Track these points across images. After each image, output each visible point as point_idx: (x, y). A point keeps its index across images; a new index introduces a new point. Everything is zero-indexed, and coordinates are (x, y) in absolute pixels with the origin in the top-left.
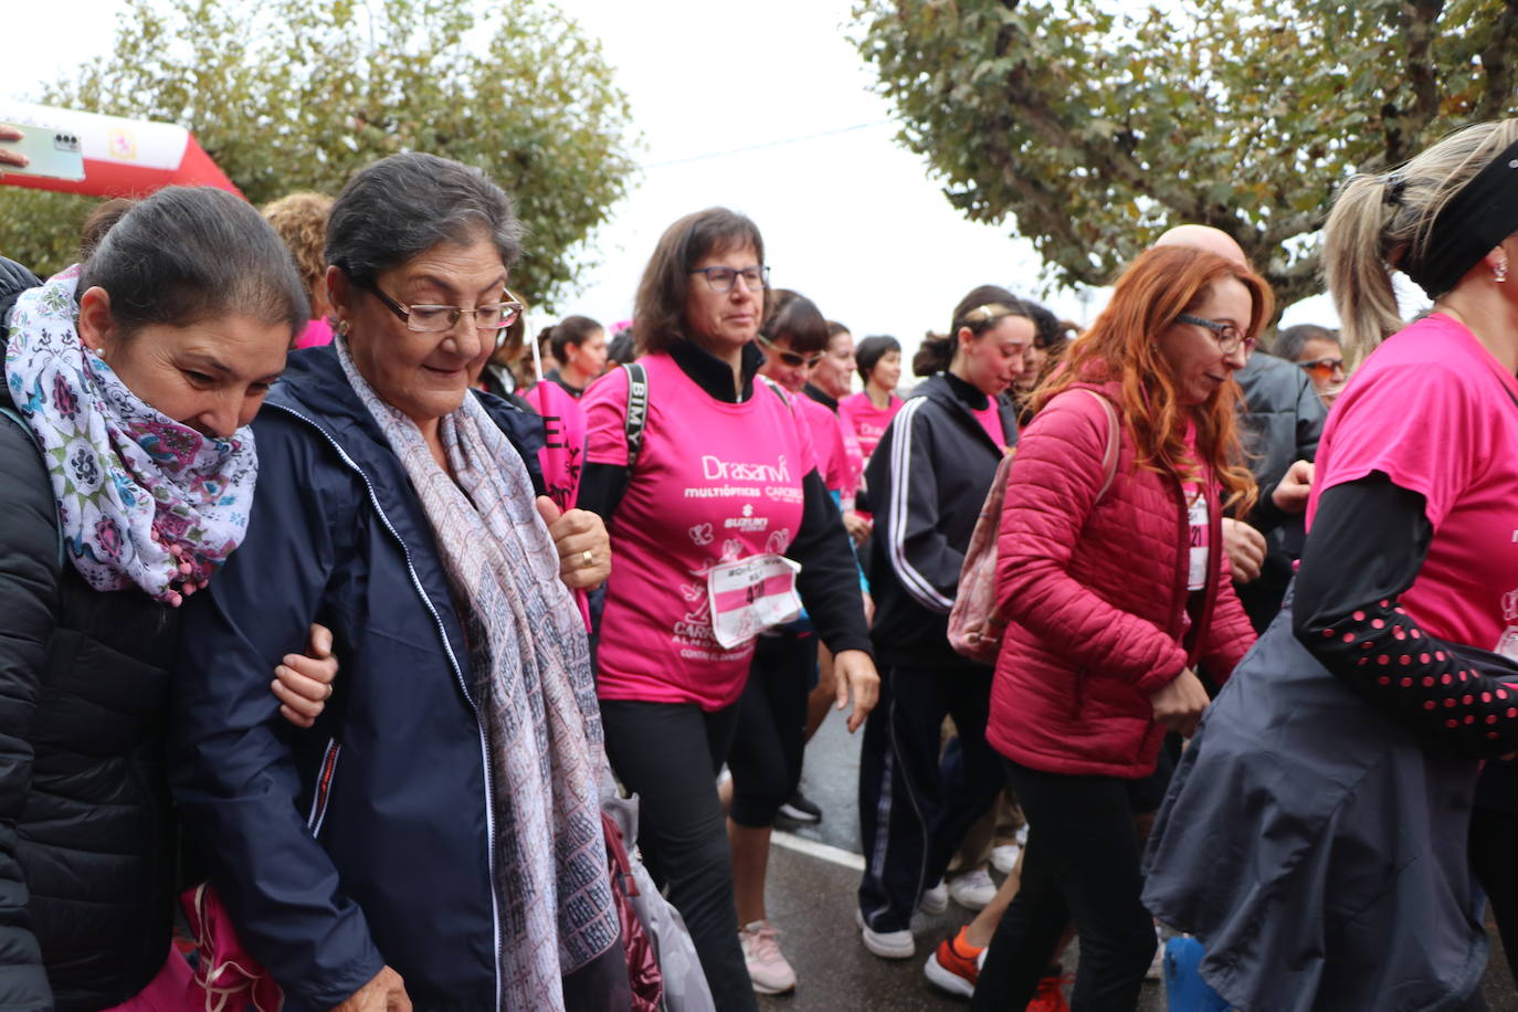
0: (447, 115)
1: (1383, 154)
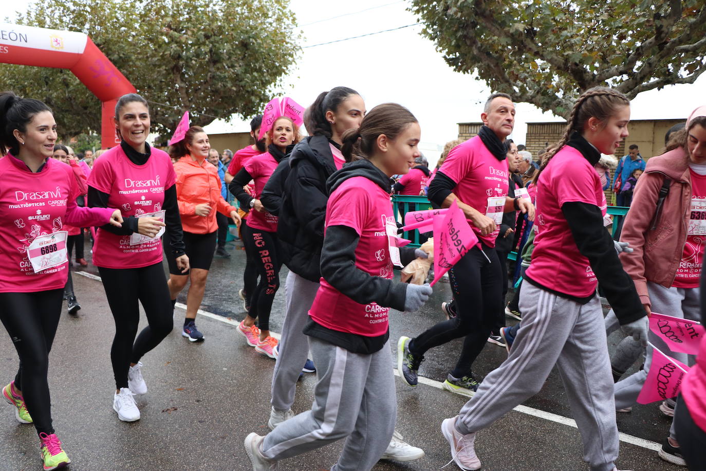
0: (209, 25)
1: (654, 37)
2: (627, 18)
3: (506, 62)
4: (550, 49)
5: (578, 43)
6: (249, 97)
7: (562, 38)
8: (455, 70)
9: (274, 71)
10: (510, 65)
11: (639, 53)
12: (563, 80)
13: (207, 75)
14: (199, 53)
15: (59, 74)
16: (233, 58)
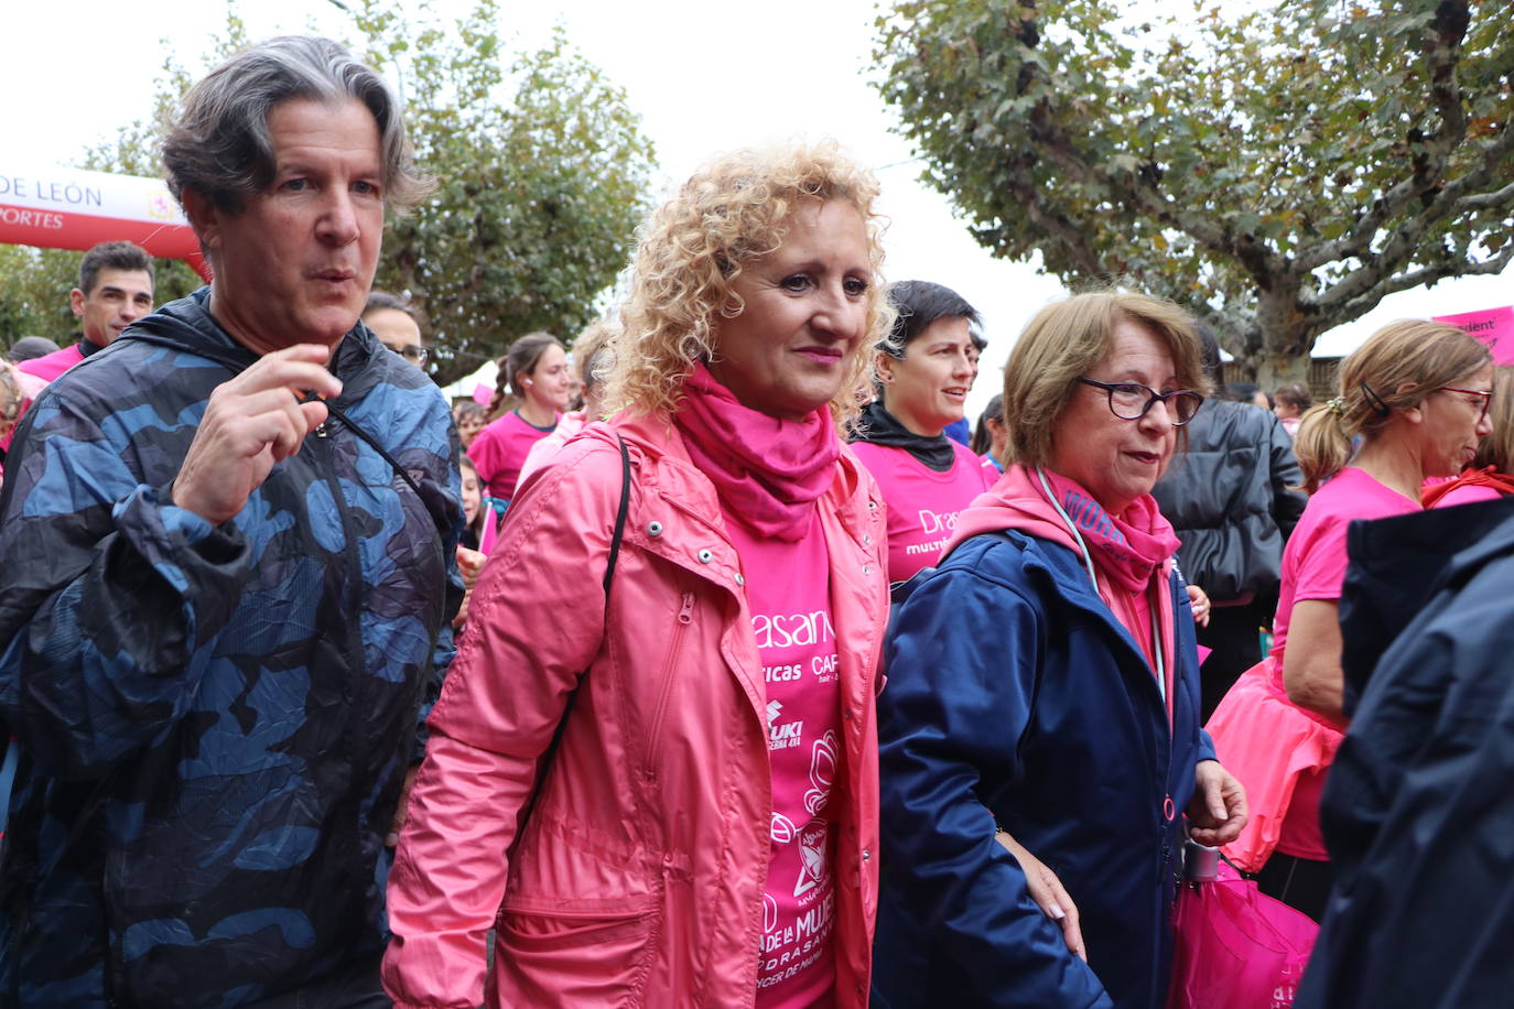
0: (476, 167)
1: (1411, 179)
2: (1352, 139)
3: (1102, 237)
4: (1193, 208)
5: (1251, 193)
6: (559, 316)
7: (1217, 184)
8: (993, 255)
9: (611, 261)
10: (1109, 243)
11: (1381, 213)
12: (1223, 271)
13: (469, 271)
14: (454, 224)
16: (526, 236)
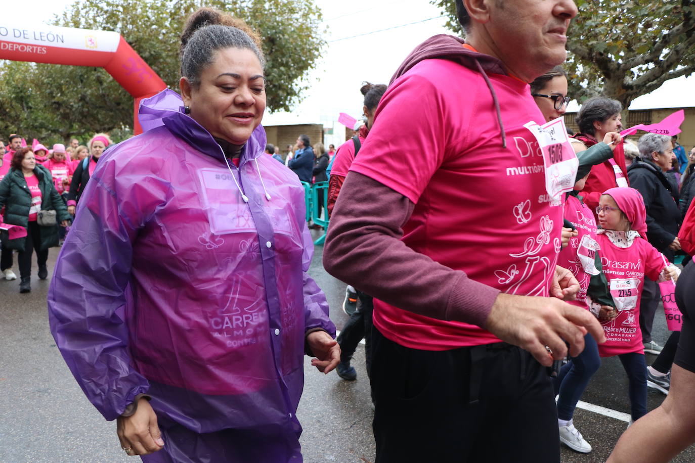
1: (682, 24)
2: (654, 5)
4: (575, 39)
5: (602, 32)
6: (276, 91)
7: (586, 28)
9: (301, 65)
11: (666, 41)
12: (587, 68)
15: (93, 72)
